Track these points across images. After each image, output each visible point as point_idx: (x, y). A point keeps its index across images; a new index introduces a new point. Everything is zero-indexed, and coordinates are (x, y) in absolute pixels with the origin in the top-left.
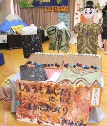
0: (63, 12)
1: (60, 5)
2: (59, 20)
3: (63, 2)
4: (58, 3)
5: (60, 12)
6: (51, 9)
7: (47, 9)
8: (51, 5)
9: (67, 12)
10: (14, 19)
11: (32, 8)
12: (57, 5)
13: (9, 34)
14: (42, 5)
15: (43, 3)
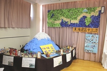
0: (91, 33)
1: (89, 26)
2: (87, 41)
3: (92, 24)
4: (87, 25)
5: (89, 33)
6: (79, 30)
7: (75, 29)
8: (79, 26)
9: (95, 34)
10: (43, 38)
11: (59, 28)
12: (86, 26)
13: (39, 57)
14: (70, 25)
15: (72, 23)
